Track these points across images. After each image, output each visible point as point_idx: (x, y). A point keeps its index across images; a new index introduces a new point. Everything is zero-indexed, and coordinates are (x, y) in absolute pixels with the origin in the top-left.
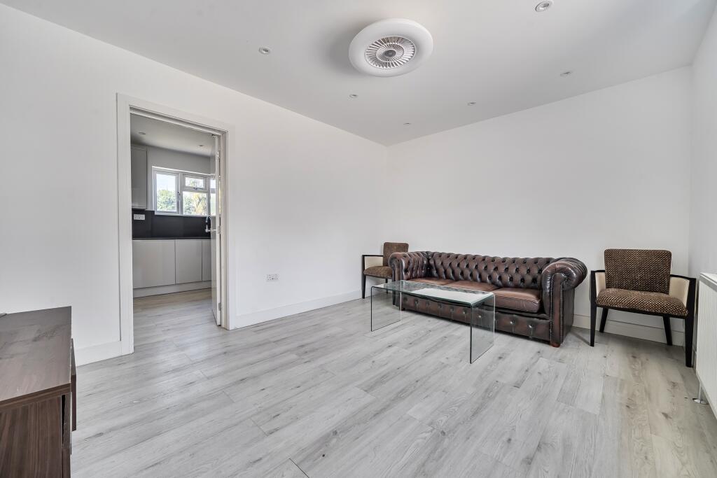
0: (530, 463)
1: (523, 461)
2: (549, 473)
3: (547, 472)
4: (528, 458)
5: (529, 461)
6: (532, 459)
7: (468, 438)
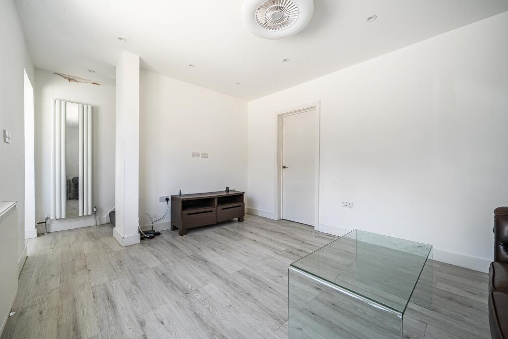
0: (141, 323)
1: (145, 321)
2: (128, 330)
3: (129, 329)
4: (144, 325)
5: (142, 324)
6: (142, 326)
7: (177, 303)
